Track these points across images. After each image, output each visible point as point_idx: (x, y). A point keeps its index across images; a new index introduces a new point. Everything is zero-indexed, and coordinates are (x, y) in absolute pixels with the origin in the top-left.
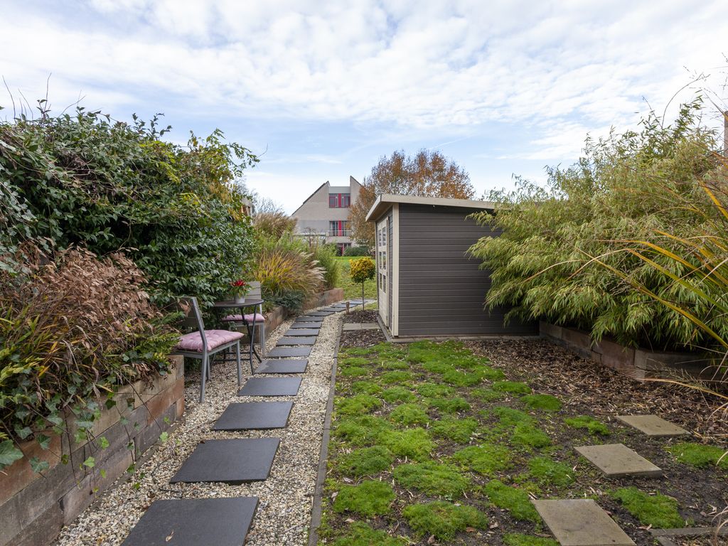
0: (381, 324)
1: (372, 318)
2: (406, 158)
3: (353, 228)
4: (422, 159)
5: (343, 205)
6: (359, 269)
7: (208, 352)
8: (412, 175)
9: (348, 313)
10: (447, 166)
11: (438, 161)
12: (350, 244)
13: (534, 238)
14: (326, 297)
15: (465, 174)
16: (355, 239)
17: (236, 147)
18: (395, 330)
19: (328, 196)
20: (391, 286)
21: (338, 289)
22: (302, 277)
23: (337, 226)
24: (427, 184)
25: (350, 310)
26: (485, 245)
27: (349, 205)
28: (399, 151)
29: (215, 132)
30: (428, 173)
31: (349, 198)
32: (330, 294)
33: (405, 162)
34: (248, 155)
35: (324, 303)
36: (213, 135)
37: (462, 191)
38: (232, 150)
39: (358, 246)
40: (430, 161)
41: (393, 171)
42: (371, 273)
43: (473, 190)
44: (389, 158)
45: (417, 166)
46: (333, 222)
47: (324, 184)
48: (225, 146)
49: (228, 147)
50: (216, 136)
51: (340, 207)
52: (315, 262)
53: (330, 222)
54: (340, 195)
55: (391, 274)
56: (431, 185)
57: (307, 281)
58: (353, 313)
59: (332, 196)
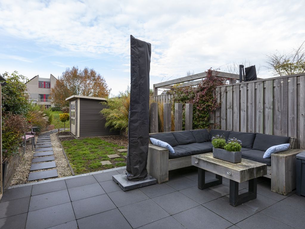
0: (72, 135)
1: (69, 134)
2: (79, 70)
3: (52, 98)
4: (86, 71)
5: (46, 87)
6: (63, 117)
7: (26, 140)
8: (81, 77)
9: (59, 133)
10: (97, 75)
11: (93, 73)
12: (50, 106)
13: (115, 109)
14: (48, 128)
15: (104, 79)
16: (54, 104)
17: (21, 76)
18: (78, 136)
19: (38, 82)
20: (77, 122)
21: (52, 125)
22: (40, 120)
23: (43, 97)
24: (88, 82)
25: (60, 132)
26: (105, 110)
27: (50, 87)
28: (76, 67)
29: (15, 72)
30: (89, 77)
31: (50, 84)
32: (49, 127)
33: (79, 72)
34: (26, 79)
35: (47, 130)
36: (14, 73)
37: (102, 86)
38: (20, 77)
39: (54, 106)
40: (89, 72)
41: (73, 75)
42: (68, 118)
43: (107, 86)
44: (71, 69)
45: (84, 74)
46: (41, 95)
47: (36, 76)
48: (17, 76)
49: (19, 76)
50: (15, 73)
51: (45, 87)
52: (44, 115)
53: (39, 94)
54: (45, 82)
55: (77, 119)
56: (90, 82)
57: (42, 122)
58: (61, 133)
59: (40, 83)
